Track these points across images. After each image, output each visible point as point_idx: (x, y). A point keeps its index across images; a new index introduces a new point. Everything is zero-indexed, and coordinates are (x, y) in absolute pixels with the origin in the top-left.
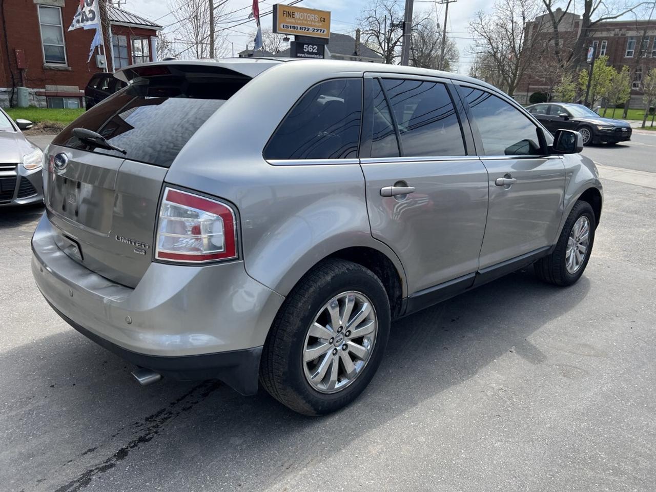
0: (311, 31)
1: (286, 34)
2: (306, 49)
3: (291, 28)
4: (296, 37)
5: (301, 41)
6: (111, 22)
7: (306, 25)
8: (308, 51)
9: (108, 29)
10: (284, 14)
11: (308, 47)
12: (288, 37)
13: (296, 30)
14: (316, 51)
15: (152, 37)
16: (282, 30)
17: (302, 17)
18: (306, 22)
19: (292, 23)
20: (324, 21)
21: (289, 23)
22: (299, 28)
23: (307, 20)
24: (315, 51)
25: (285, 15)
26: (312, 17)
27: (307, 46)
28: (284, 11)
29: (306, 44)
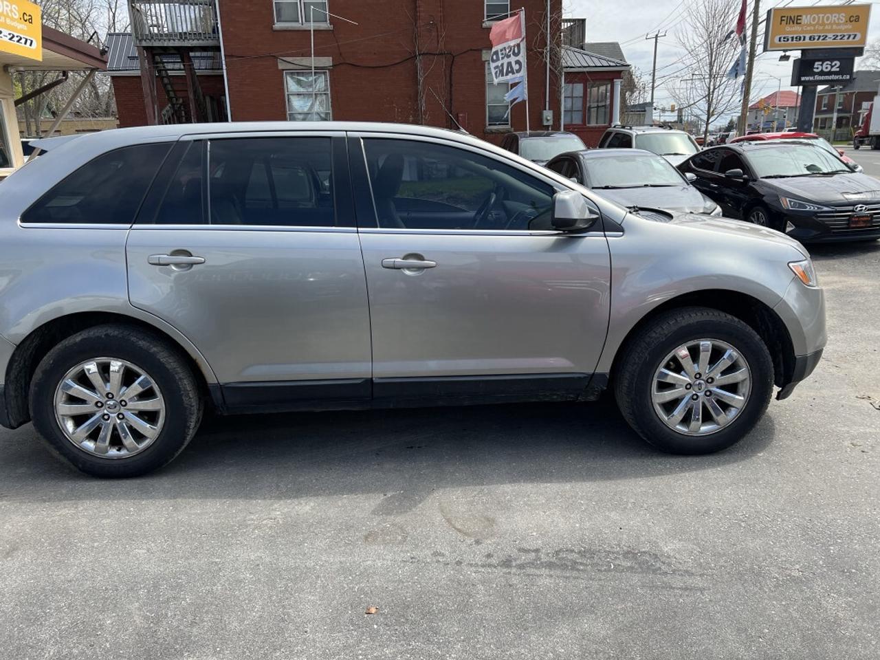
0: (831, 40)
1: (785, 51)
2: (817, 68)
3: (792, 40)
4: (804, 51)
5: (810, 57)
6: (565, 70)
7: (821, 31)
8: (822, 70)
9: (560, 78)
10: (782, 20)
11: (822, 65)
12: (788, 53)
13: (801, 41)
14: (838, 69)
15: (615, 80)
16: (779, 46)
17: (814, 21)
18: (821, 28)
19: (795, 32)
20: (857, 19)
21: (790, 32)
22: (807, 39)
23: (823, 24)
24: (834, 69)
25: (784, 23)
26: (834, 18)
27: (820, 63)
28: (782, 17)
29: (819, 61)
